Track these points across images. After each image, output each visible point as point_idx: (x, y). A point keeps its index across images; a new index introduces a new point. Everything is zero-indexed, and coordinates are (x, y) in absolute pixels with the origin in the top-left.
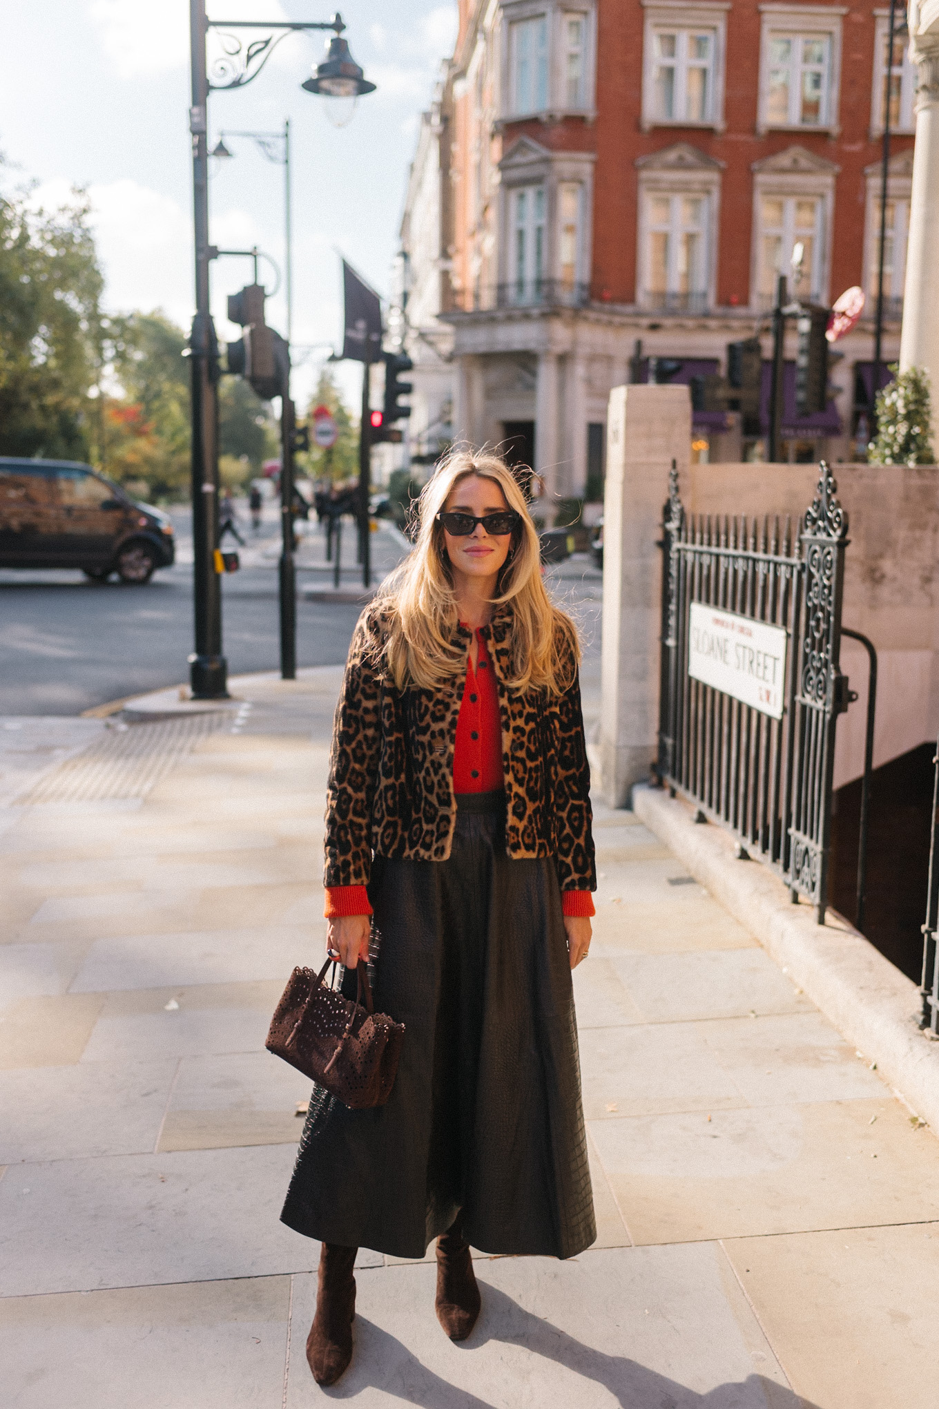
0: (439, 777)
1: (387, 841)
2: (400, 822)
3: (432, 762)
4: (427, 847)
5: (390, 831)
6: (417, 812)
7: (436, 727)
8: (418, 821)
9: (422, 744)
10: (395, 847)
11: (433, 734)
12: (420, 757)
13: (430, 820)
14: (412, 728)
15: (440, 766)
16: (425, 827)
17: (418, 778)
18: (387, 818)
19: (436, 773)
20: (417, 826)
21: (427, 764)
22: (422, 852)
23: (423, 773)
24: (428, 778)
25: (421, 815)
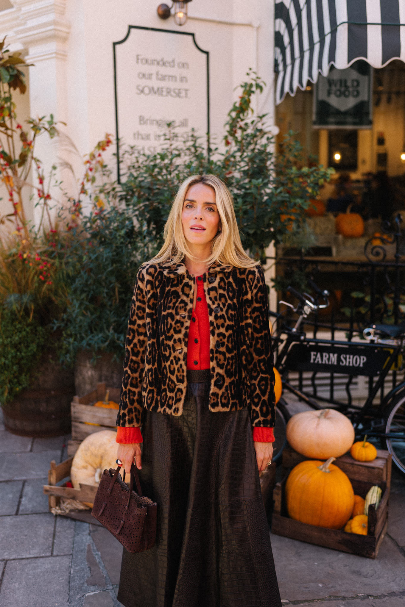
0: (178, 366)
1: (149, 402)
2: (155, 390)
3: (175, 357)
4: (170, 407)
5: (150, 395)
6: (164, 385)
7: (176, 336)
8: (165, 390)
9: (169, 346)
10: (153, 405)
11: (175, 340)
12: (167, 354)
13: (171, 391)
14: (162, 336)
15: (179, 359)
16: (169, 394)
17: (165, 366)
18: (149, 388)
19: (177, 364)
20: (164, 393)
21: (172, 358)
22: (167, 410)
23: (169, 363)
24: (172, 366)
25: (166, 387)
